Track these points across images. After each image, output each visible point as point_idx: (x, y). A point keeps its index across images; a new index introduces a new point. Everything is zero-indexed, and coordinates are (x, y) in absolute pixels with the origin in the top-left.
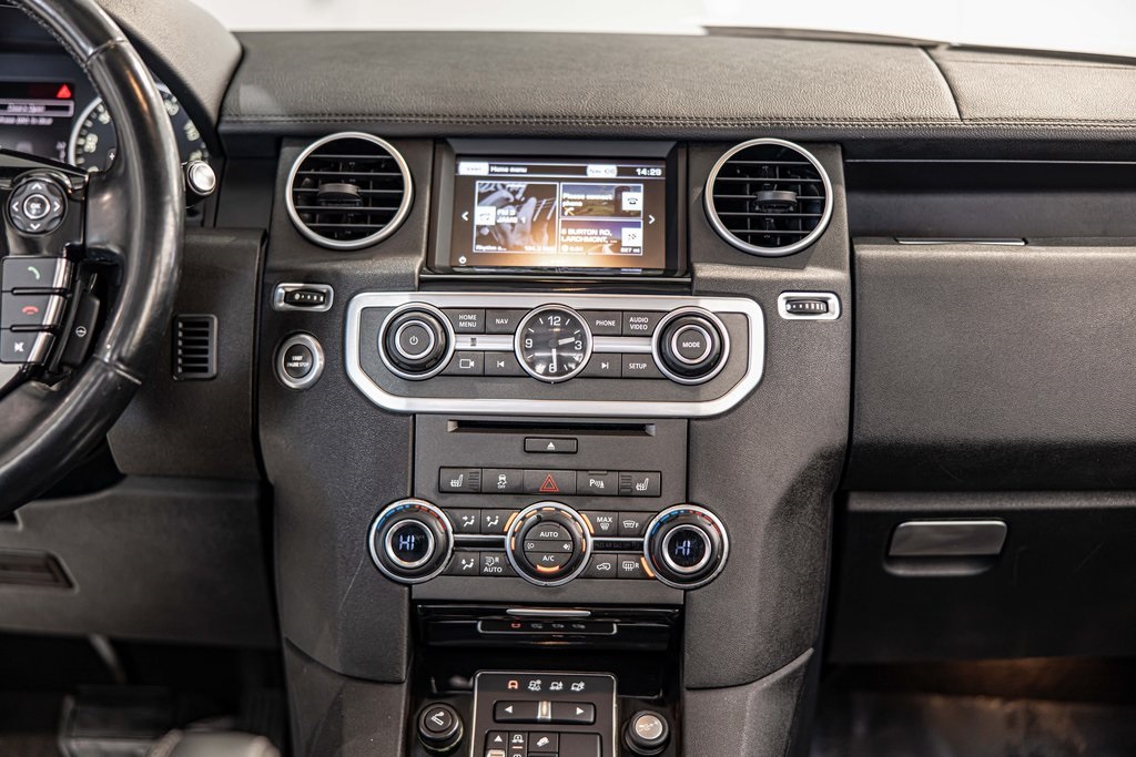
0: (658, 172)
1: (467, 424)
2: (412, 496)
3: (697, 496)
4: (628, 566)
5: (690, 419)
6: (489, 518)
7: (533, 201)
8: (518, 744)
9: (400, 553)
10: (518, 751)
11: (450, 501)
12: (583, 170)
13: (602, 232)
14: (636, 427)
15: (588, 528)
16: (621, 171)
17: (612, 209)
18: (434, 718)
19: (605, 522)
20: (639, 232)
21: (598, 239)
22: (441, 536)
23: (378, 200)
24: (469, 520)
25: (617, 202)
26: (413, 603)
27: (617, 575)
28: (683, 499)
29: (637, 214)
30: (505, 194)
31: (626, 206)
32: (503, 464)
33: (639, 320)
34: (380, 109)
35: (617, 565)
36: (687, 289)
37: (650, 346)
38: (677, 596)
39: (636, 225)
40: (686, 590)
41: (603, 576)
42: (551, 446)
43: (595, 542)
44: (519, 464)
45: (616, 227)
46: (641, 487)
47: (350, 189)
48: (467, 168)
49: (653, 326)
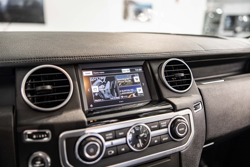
0: (141, 70)
5: (180, 152)
7: (109, 82)
12: (121, 71)
13: (131, 90)
16: (131, 70)
20: (141, 88)
21: (131, 92)
25: (133, 80)
29: (139, 83)
30: (100, 81)
31: (136, 81)
33: (164, 123)
39: (139, 87)
45: (135, 88)
47: (49, 87)
48: (85, 73)
49: (168, 124)
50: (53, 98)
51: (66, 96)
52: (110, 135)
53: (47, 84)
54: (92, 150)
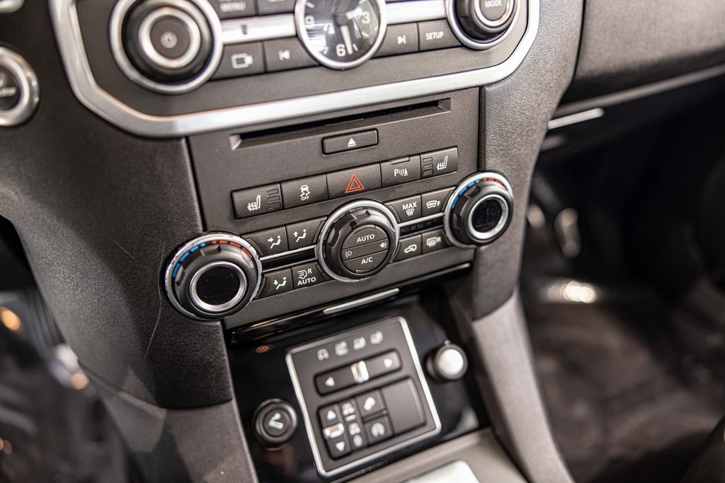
1: (251, 135)
2: (206, 230)
4: (432, 241)
5: (481, 88)
6: (296, 234)
8: (350, 415)
10: (352, 422)
11: (250, 225)
15: (395, 218)
18: (272, 423)
19: (409, 207)
22: (251, 268)
24: (274, 239)
26: (227, 333)
27: (422, 252)
28: (476, 169)
32: (303, 173)
35: (422, 243)
37: (444, 10)
38: (470, 254)
40: (476, 248)
41: (410, 257)
42: (352, 143)
43: (401, 228)
44: (319, 169)
46: (442, 166)
54: (169, 40)
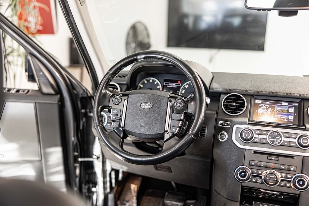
0: (297, 105)
1: (256, 152)
2: (244, 165)
3: (304, 172)
4: (288, 185)
5: (303, 156)
6: (259, 172)
7: (270, 109)
9: (241, 176)
11: (251, 167)
12: (281, 104)
13: (285, 116)
14: (291, 157)
15: (280, 176)
16: (289, 104)
17: (287, 112)
19: (284, 175)
20: (293, 117)
21: (284, 117)
22: (249, 174)
23: (239, 107)
24: (255, 171)
25: (288, 110)
26: (242, 186)
27: (285, 186)
28: (301, 172)
29: (292, 113)
30: (265, 107)
31: (290, 111)
32: (263, 161)
33: (294, 135)
34: (241, 89)
35: (286, 184)
36: (305, 130)
37: (296, 140)
38: (298, 193)
39: (292, 115)
40: (300, 192)
41: (282, 186)
42: (273, 159)
43: (281, 179)
44: (266, 161)
45: (288, 115)
46: (292, 169)
47: (234, 104)
48: (257, 101)
49: (297, 136)
50: (236, 110)
51: (241, 110)
52: (258, 132)
53: (233, 102)
54: (247, 135)
